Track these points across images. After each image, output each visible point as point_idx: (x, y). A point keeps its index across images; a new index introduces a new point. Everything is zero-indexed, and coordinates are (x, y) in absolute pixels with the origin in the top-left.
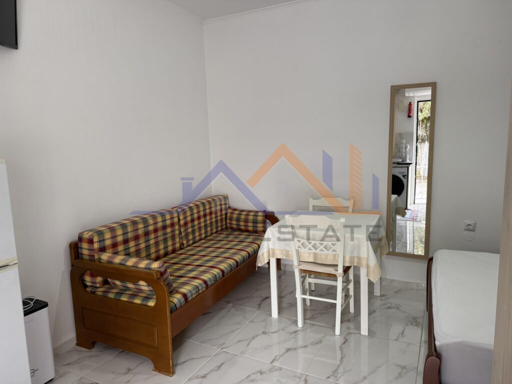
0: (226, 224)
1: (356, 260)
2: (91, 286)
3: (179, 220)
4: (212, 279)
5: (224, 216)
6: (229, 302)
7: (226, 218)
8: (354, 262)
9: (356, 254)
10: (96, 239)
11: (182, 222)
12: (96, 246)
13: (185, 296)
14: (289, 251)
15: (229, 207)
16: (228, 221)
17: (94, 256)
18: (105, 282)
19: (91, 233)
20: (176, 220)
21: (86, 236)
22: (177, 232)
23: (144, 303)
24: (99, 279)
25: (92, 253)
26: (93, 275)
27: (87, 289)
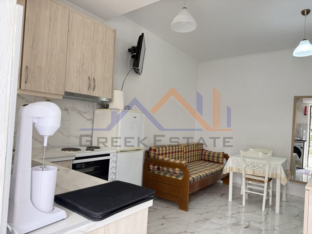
0: (202, 158)
1: (274, 175)
2: (152, 170)
3: (184, 150)
4: (203, 176)
5: (201, 153)
6: (206, 193)
7: (202, 155)
8: (273, 176)
9: (275, 172)
10: (157, 150)
11: (185, 151)
12: (157, 153)
13: (193, 178)
14: (240, 169)
15: (204, 149)
16: (203, 156)
17: (156, 157)
18: (158, 169)
19: (155, 147)
20: (183, 149)
21: (153, 148)
22: (182, 155)
23: (177, 178)
24: (156, 167)
25: (155, 155)
26: (154, 165)
27: (150, 171)
